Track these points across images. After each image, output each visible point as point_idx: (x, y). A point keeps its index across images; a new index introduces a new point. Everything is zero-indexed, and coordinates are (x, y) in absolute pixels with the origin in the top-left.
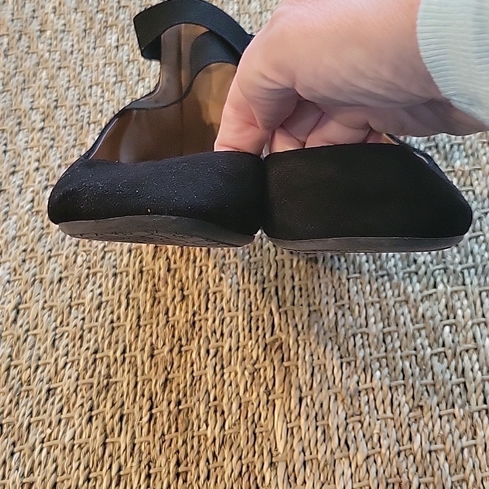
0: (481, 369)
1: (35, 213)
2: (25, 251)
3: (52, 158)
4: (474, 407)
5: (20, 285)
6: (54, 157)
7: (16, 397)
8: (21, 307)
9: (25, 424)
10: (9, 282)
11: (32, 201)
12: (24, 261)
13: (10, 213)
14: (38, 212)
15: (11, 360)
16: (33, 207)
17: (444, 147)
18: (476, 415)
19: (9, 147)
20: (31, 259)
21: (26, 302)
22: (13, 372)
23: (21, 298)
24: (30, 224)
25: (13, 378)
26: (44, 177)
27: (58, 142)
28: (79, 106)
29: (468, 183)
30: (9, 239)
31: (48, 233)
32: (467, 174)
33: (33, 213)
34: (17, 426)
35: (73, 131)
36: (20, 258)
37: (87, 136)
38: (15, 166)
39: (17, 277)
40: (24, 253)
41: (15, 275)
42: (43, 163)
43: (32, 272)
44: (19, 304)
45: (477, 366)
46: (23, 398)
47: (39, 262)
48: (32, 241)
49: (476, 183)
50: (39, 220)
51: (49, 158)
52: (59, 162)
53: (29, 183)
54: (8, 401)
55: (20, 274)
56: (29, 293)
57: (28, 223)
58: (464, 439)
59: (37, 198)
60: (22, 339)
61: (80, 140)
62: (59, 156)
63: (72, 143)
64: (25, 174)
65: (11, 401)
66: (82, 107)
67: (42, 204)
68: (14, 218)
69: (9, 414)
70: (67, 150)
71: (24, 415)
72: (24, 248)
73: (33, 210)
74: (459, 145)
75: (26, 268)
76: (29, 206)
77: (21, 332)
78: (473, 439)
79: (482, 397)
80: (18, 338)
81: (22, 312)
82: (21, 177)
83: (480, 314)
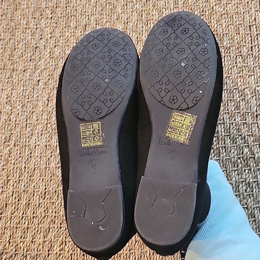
0: (224, 131)
1: (51, 58)
2: (49, 75)
3: (57, 33)
4: (220, 146)
5: (48, 89)
6: (57, 32)
7: (51, 135)
8: (49, 99)
9: (55, 146)
10: (44, 88)
11: (50, 52)
12: (49, 79)
13: (41, 58)
14: (52, 58)
15: (48, 121)
16: (50, 55)
17: (220, 35)
18: (221, 148)
19: (38, 26)
20: (52, 79)
21: (51, 97)
22: (49, 125)
23: (49, 95)
24: (50, 63)
25: (49, 128)
26: (54, 41)
27: (59, 24)
28: (66, 7)
29: (228, 52)
30: (42, 70)
31: (57, 67)
32: (228, 48)
33: (50, 58)
34: (52, 146)
35: (65, 20)
36: (48, 78)
37: (71, 22)
38: (41, 35)
39: (47, 86)
40: (49, 76)
41: (46, 85)
42: (53, 35)
43: (53, 84)
44: (49, 98)
45: (223, 130)
46: (53, 135)
47: (55, 80)
48: (51, 71)
49: (231, 53)
50: (54, 61)
51: (55, 32)
52: (59, 35)
53: (48, 44)
54: (48, 136)
55: (48, 85)
56: (52, 93)
57: (49, 62)
58: (215, 157)
59: (52, 51)
60: (51, 113)
61: (68, 24)
62: (59, 31)
63: (64, 25)
64: (46, 39)
65: (49, 137)
66: (68, 7)
67: (54, 53)
68: (43, 60)
69: (49, 141)
70: (63, 29)
71: (54, 142)
72: (48, 74)
73: (51, 57)
74: (227, 34)
75: (50, 83)
76: (49, 55)
77: (50, 109)
78: (219, 157)
79: (223, 142)
80: (50, 112)
81: (50, 101)
82: (44, 41)
83: (227, 109)
